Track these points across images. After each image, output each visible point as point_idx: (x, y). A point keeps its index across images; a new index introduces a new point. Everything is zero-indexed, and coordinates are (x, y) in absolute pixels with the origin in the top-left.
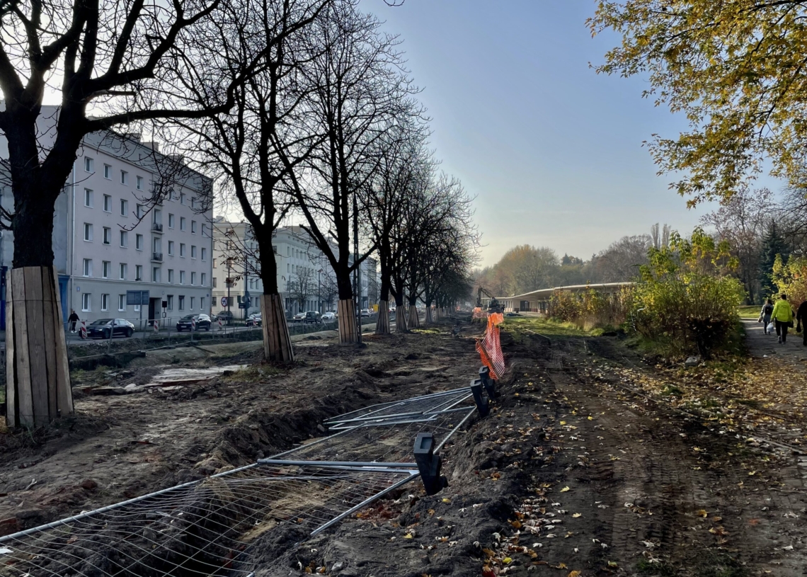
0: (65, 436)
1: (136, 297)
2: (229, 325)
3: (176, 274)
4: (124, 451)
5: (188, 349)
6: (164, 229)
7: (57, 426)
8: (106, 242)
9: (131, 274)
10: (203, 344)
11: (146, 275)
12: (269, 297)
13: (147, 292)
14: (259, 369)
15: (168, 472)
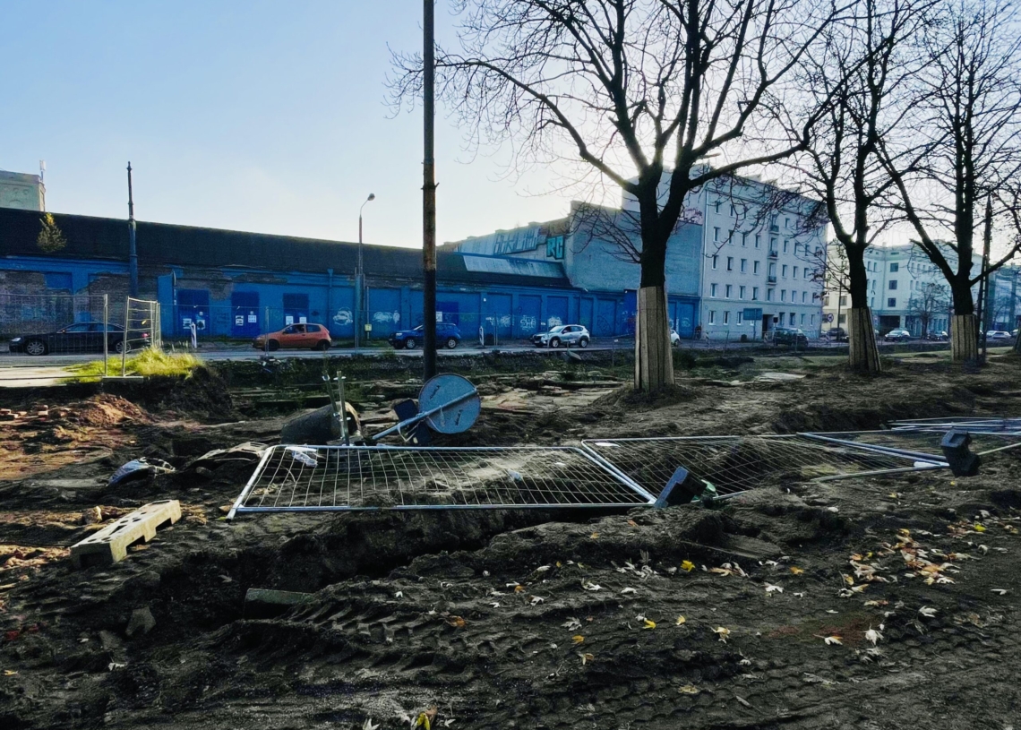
0: (667, 398)
1: (751, 314)
2: (837, 341)
3: (788, 295)
4: (702, 412)
5: (791, 358)
6: (779, 255)
7: (663, 392)
8: (729, 269)
9: (749, 294)
10: (806, 355)
11: (762, 296)
12: (857, 311)
13: (759, 310)
14: (840, 375)
15: (725, 429)
